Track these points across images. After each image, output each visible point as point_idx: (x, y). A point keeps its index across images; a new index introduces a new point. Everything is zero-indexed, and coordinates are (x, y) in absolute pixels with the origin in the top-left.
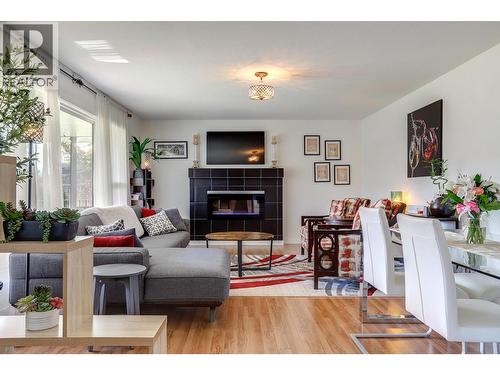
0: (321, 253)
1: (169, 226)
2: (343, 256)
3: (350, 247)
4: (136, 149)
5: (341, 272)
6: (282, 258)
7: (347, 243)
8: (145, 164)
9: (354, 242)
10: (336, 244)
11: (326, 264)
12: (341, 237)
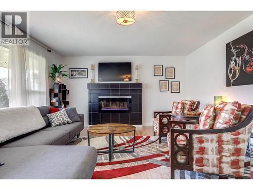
0: (176, 148)
1: (67, 119)
2: (198, 153)
3: (204, 145)
4: (54, 71)
5: (195, 168)
6: (142, 139)
7: (201, 141)
8: (58, 80)
9: (207, 141)
10: (190, 141)
11: (181, 159)
12: (195, 136)
